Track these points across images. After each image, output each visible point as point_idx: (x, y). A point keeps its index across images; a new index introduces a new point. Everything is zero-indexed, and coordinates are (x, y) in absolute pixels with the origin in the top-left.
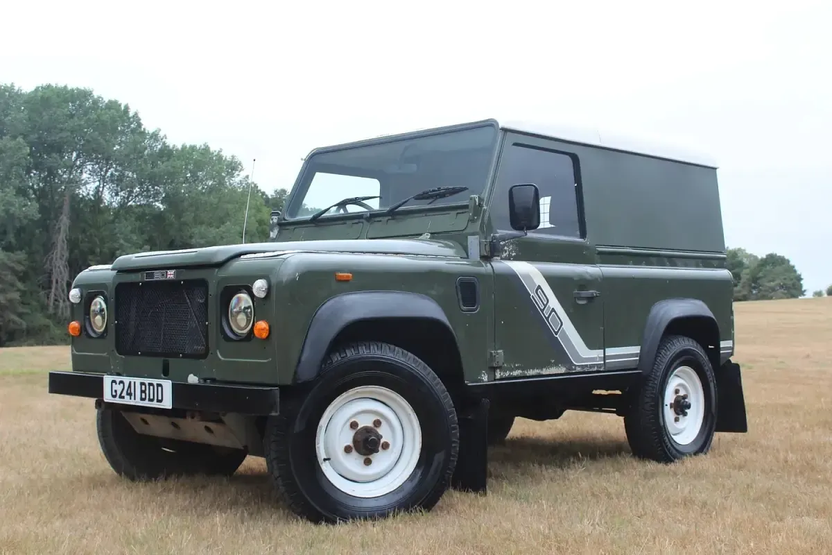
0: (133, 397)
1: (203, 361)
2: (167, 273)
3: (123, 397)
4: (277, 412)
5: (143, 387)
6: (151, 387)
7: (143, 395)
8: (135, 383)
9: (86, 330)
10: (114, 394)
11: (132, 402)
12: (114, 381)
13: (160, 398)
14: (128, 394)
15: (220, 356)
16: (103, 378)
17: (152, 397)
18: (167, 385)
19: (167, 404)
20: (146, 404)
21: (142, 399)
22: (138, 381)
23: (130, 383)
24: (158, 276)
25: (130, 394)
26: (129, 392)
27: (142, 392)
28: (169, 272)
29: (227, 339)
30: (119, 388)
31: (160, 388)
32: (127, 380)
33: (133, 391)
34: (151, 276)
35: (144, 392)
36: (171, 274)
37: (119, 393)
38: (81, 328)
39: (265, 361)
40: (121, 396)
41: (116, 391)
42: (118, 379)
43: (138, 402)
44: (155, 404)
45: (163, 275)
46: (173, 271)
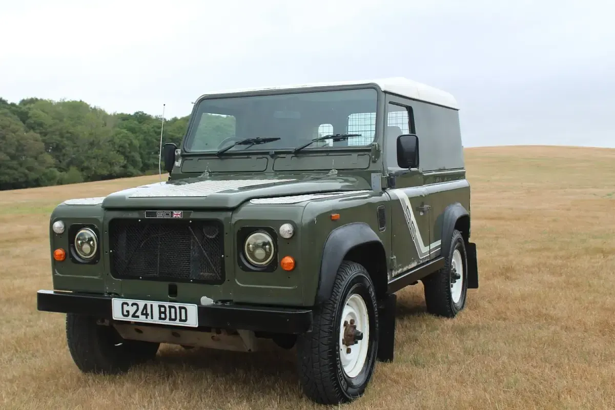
0: (149, 317)
1: (219, 286)
2: (172, 212)
3: (137, 317)
4: (311, 330)
5: (163, 309)
6: (172, 309)
7: (163, 315)
8: (152, 305)
9: (71, 256)
10: (125, 313)
11: (149, 321)
12: (123, 304)
13: (183, 318)
14: (142, 314)
15: (239, 283)
16: (111, 301)
17: (173, 317)
18: (192, 309)
19: (192, 323)
20: (167, 322)
21: (160, 318)
22: (156, 304)
23: (146, 305)
24: (160, 215)
25: (147, 315)
26: (145, 312)
27: (160, 313)
28: (175, 212)
29: (246, 269)
30: (131, 309)
31: (183, 311)
32: (141, 302)
33: (149, 311)
34: (155, 214)
35: (165, 313)
36: (177, 215)
37: (131, 313)
38: (66, 254)
39: (290, 288)
40: (134, 316)
41: (128, 312)
42: (130, 302)
43: (156, 320)
44: (177, 323)
45: (168, 214)
46: (180, 212)
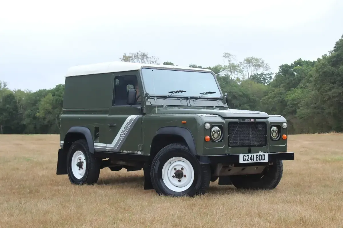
0: (253, 160)
3: (249, 161)
5: (257, 156)
6: (261, 156)
7: (257, 159)
8: (254, 155)
10: (244, 160)
11: (253, 162)
12: (244, 156)
13: (264, 159)
14: (250, 159)
16: (239, 155)
17: (261, 159)
18: (267, 155)
19: (267, 160)
20: (259, 161)
22: (255, 155)
23: (252, 156)
24: (247, 120)
27: (257, 158)
28: (252, 119)
30: (247, 158)
31: (264, 156)
32: (250, 155)
33: (253, 158)
34: (244, 120)
35: (258, 158)
36: (252, 120)
37: (246, 159)
40: (247, 160)
41: (245, 159)
42: (246, 155)
43: (255, 161)
44: (262, 161)
45: (249, 120)
46: (253, 119)
